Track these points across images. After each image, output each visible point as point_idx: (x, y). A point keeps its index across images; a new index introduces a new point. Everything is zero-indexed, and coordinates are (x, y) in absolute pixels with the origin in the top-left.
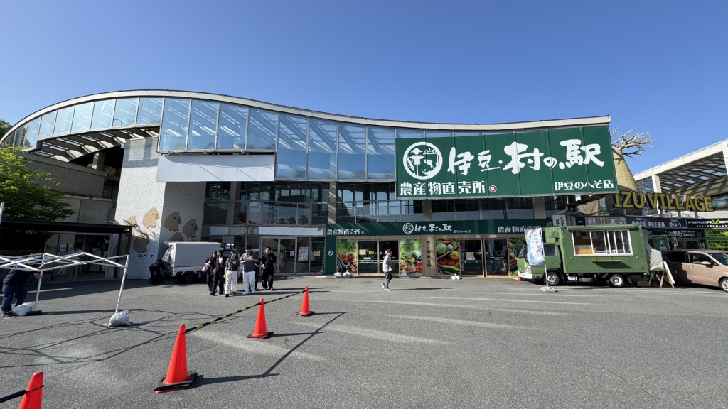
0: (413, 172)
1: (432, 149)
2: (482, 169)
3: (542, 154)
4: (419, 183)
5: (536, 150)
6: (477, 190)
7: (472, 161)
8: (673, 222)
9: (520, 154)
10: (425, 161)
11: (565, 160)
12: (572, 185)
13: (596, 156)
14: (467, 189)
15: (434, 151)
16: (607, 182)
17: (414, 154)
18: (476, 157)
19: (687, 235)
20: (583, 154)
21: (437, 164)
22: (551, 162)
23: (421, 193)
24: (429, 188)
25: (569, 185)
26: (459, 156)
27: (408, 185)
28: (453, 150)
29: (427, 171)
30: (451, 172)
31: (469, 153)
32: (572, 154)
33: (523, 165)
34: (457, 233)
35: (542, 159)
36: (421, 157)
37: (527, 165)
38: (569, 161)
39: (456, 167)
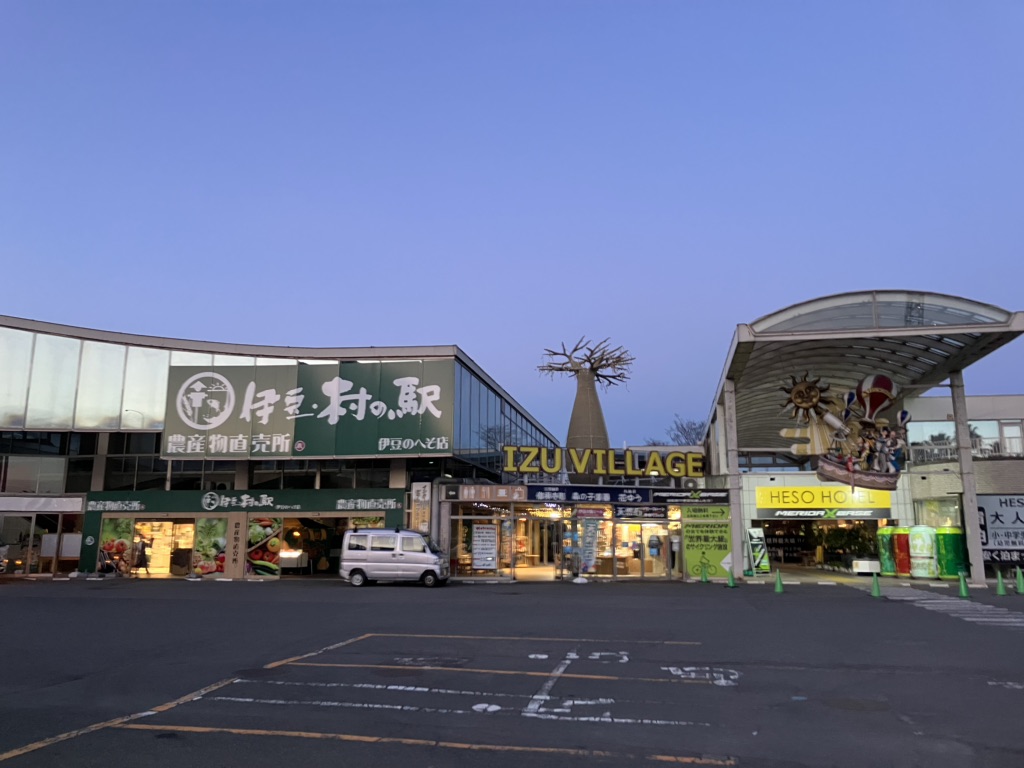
0: (188, 417)
1: (221, 383)
2: (290, 415)
3: (369, 397)
4: (197, 436)
5: (363, 390)
6: (278, 447)
7: (275, 404)
8: (628, 494)
9: (342, 394)
10: (208, 401)
11: (395, 407)
12: (400, 442)
13: (433, 402)
14: (264, 446)
15: (225, 387)
16: (441, 441)
17: (194, 391)
18: (283, 397)
19: (650, 515)
20: (418, 398)
21: (226, 406)
22: (379, 408)
23: (198, 450)
24: (210, 443)
25: (396, 443)
26: (259, 395)
27: (180, 438)
28: (252, 386)
29: (210, 417)
30: (244, 419)
31: (273, 391)
32: (406, 397)
33: (343, 412)
34: (280, 510)
35: (368, 403)
36: (204, 395)
37: (349, 411)
38: (400, 409)
39: (253, 412)
